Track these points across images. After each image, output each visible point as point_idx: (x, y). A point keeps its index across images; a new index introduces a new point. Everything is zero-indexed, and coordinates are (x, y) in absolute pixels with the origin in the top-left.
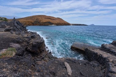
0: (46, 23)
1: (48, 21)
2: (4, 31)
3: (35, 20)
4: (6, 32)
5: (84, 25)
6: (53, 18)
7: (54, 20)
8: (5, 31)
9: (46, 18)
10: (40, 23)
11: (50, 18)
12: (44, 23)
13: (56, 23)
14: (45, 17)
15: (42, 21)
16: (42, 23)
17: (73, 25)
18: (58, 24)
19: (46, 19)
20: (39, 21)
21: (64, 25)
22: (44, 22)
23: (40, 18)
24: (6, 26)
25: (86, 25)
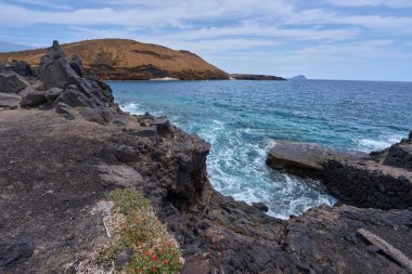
0: (137, 69)
1: (146, 63)
2: (17, 103)
3: (94, 58)
4: (34, 111)
5: (274, 78)
6: (164, 53)
7: (170, 58)
8: (24, 106)
9: (137, 51)
10: (114, 69)
11: (151, 50)
12: (132, 70)
13: (178, 69)
14: (132, 47)
15: (121, 65)
16: (123, 71)
17: (238, 77)
18: (184, 76)
19: (139, 55)
20: (110, 64)
21: (205, 79)
22: (131, 65)
23: (114, 51)
24: (22, 79)
25: (280, 79)
